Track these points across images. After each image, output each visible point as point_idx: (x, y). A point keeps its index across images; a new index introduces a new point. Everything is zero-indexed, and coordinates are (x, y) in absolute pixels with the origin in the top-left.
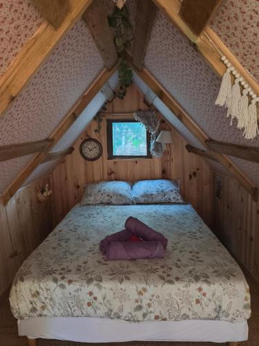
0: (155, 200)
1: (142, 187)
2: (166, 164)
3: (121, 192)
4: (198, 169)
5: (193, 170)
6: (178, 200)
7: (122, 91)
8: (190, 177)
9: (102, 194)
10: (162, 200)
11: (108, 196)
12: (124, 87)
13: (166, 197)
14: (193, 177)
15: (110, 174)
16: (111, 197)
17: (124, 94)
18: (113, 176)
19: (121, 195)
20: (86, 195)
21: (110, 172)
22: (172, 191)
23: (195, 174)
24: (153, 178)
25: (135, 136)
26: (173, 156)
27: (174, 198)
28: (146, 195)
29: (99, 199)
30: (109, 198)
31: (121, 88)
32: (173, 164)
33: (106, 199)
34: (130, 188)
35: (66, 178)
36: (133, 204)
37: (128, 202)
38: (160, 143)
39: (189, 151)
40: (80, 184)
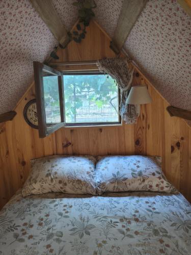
0: (130, 188)
1: (110, 168)
2: (140, 132)
3: (79, 177)
4: (182, 139)
5: (176, 140)
6: (162, 188)
7: (80, 32)
8: (173, 149)
9: (52, 180)
10: (140, 188)
11: (60, 182)
12: (82, 25)
13: (146, 182)
14: (176, 148)
15: (66, 146)
16: (65, 184)
17: (83, 36)
18: (70, 149)
19: (79, 181)
20: (30, 180)
21: (65, 143)
22: (154, 174)
23: (178, 145)
24: (124, 154)
25: (98, 96)
26: (150, 122)
27: (157, 185)
28: (116, 180)
29: (47, 187)
30: (61, 185)
31: (78, 27)
32: (150, 132)
33: (58, 187)
34: (93, 169)
35: (8, 153)
36: (97, 194)
37: (89, 191)
38: (133, 106)
39: (172, 115)
40: (25, 160)
